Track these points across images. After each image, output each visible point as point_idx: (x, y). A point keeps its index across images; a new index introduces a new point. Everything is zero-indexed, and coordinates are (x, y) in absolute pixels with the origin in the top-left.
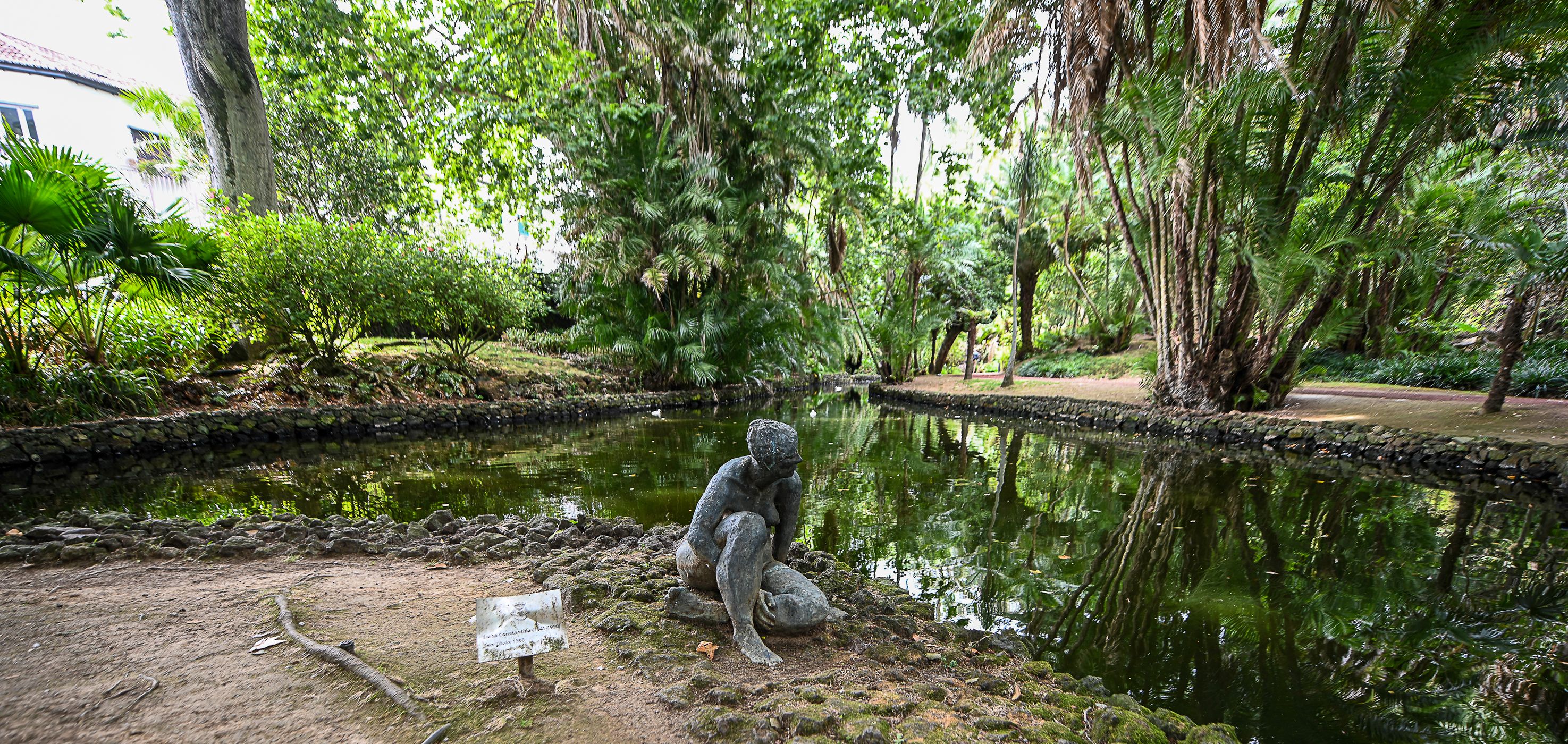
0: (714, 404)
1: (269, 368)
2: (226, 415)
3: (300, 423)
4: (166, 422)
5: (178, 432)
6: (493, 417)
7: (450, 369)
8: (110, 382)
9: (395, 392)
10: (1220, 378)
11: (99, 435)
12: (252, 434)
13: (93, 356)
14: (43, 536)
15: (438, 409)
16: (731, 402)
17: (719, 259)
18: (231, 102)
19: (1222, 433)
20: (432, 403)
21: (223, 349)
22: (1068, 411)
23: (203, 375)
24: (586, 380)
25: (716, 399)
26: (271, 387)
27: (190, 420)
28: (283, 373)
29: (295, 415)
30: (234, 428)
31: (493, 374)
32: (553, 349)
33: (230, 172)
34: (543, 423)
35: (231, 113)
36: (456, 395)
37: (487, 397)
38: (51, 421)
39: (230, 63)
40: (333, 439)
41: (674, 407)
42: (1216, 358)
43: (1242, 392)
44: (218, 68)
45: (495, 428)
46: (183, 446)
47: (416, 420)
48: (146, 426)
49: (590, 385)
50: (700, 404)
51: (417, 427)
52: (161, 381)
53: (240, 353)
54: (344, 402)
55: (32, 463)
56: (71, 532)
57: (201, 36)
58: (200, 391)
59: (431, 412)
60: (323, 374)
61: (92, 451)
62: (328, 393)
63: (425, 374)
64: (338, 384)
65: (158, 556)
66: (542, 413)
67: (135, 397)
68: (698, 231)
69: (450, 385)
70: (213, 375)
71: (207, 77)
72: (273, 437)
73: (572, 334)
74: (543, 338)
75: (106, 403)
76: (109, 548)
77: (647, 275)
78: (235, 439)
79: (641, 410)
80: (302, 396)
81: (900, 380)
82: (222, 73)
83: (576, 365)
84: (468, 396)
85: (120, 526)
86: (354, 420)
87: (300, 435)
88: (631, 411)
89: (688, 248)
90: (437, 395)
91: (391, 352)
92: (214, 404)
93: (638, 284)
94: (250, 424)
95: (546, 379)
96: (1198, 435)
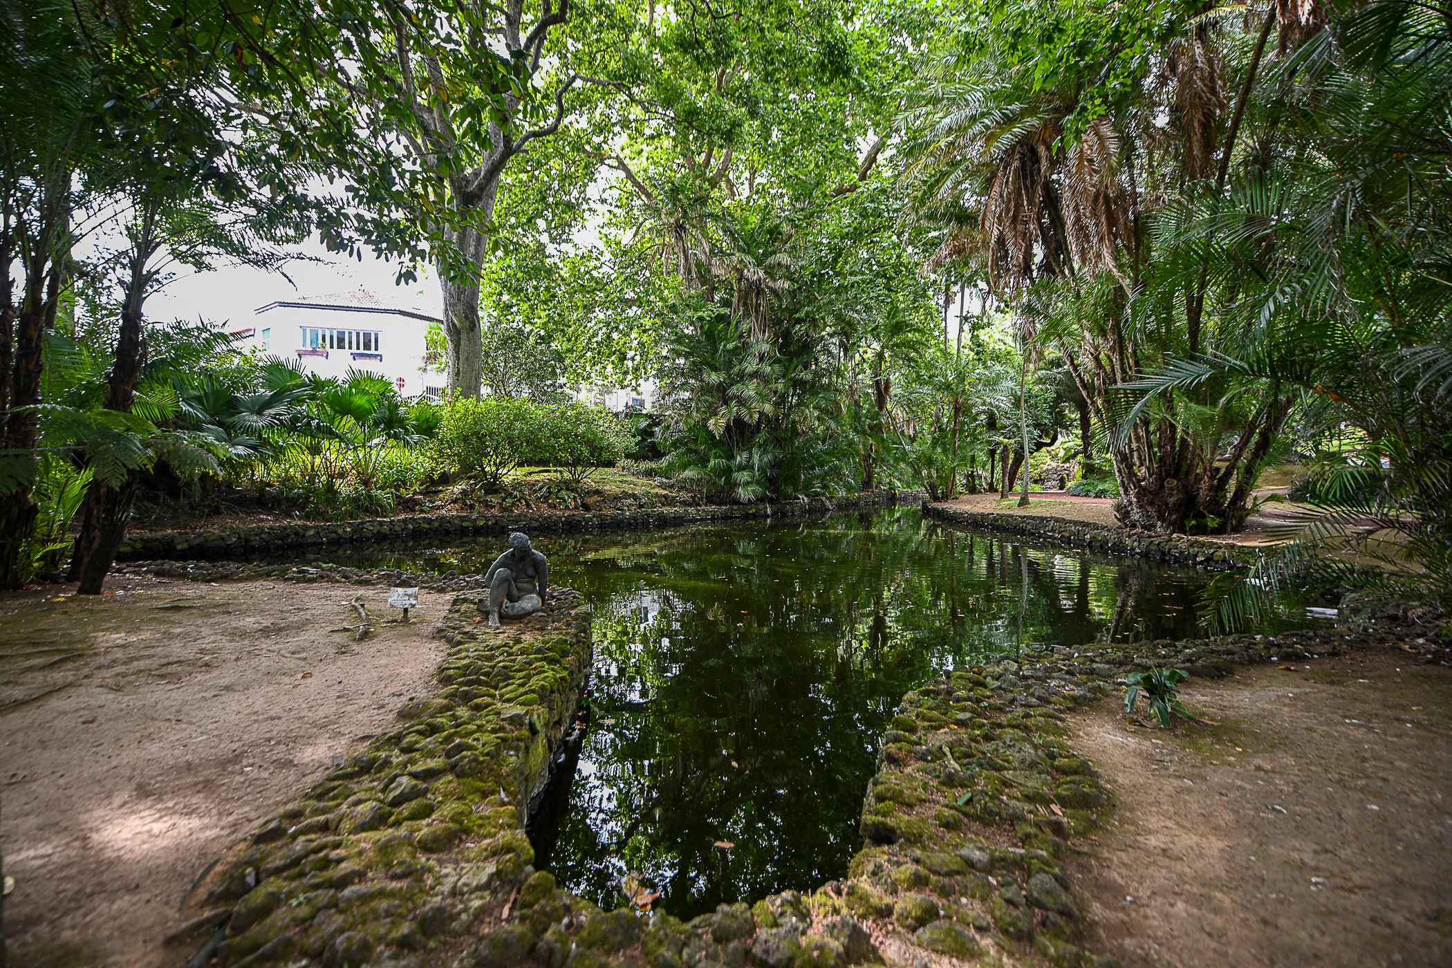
0: (768, 516)
1: (457, 489)
2: (424, 518)
3: (464, 524)
4: (392, 522)
5: (397, 528)
6: (587, 523)
7: (567, 489)
8: (370, 497)
9: (528, 505)
10: (1167, 504)
11: (357, 529)
12: (437, 530)
13: (366, 483)
14: (304, 571)
15: (550, 517)
16: (784, 514)
17: (768, 408)
18: (464, 336)
19: (1163, 554)
20: (547, 512)
21: (436, 477)
22: (1053, 530)
23: (420, 493)
24: (665, 497)
25: (769, 511)
26: (455, 501)
27: (404, 521)
28: (464, 492)
29: (462, 519)
30: (427, 526)
31: (597, 492)
32: (649, 473)
33: (458, 374)
34: (622, 528)
35: (462, 342)
36: (567, 508)
37: (587, 508)
38: (337, 520)
39: (466, 317)
40: (482, 535)
41: (731, 518)
42: (1162, 486)
43: (1195, 517)
44: (459, 321)
45: (587, 530)
46: (398, 536)
47: (535, 524)
48: (381, 523)
49: (667, 501)
50: (754, 516)
51: (535, 529)
52: (398, 497)
53: (446, 479)
54: (495, 511)
55: (322, 543)
56: (312, 570)
57: (453, 305)
58: (416, 502)
59: (545, 519)
60: (487, 493)
61: (351, 538)
62: (488, 506)
63: (550, 493)
64: (493, 499)
65: (338, 581)
66: (622, 521)
67: (381, 507)
68: (750, 390)
69: (565, 501)
70: (426, 493)
71: (454, 325)
72: (447, 532)
73: (664, 462)
74: (645, 465)
75: (367, 510)
76: (322, 577)
77: (712, 421)
78: (426, 533)
79: (702, 520)
80: (472, 507)
81: (945, 497)
82: (461, 322)
83: (662, 486)
84: (576, 508)
85: (330, 570)
86: (496, 523)
87: (463, 532)
88: (694, 521)
89: (742, 402)
90: (555, 507)
91: (535, 477)
92: (422, 511)
93: (705, 426)
94: (436, 524)
95: (634, 496)
96: (1145, 555)
